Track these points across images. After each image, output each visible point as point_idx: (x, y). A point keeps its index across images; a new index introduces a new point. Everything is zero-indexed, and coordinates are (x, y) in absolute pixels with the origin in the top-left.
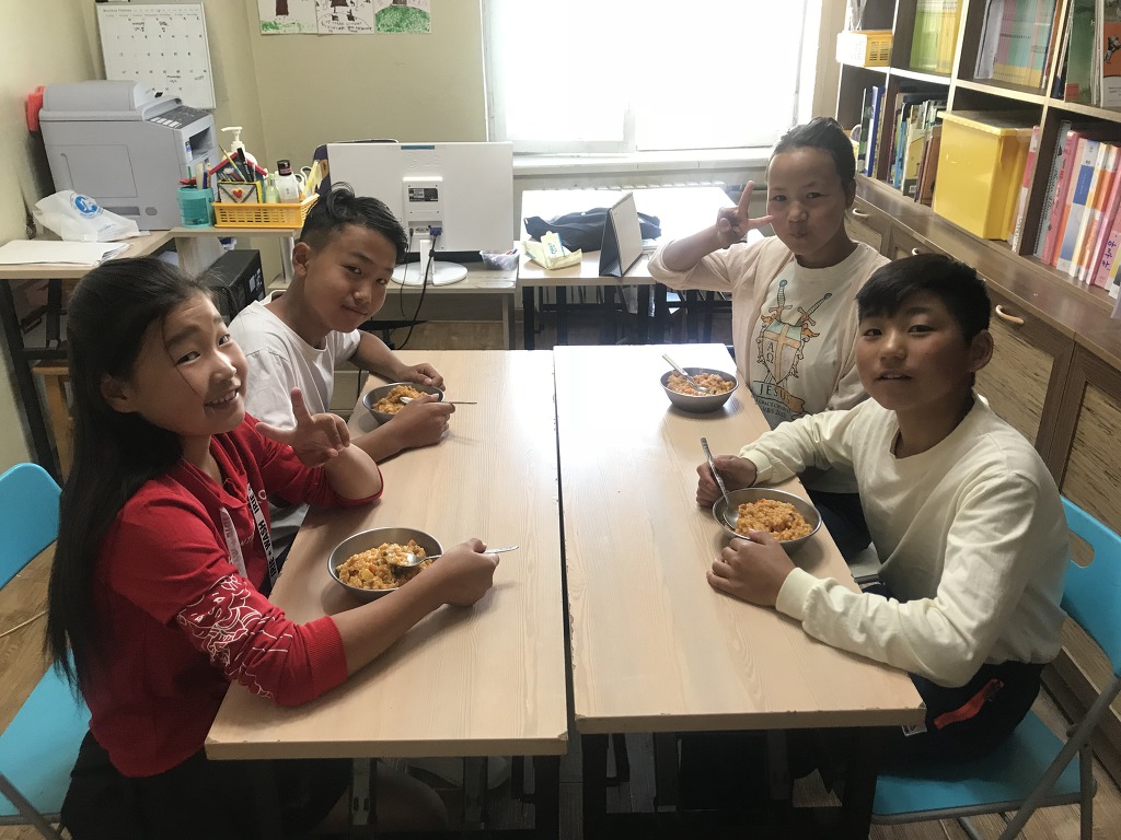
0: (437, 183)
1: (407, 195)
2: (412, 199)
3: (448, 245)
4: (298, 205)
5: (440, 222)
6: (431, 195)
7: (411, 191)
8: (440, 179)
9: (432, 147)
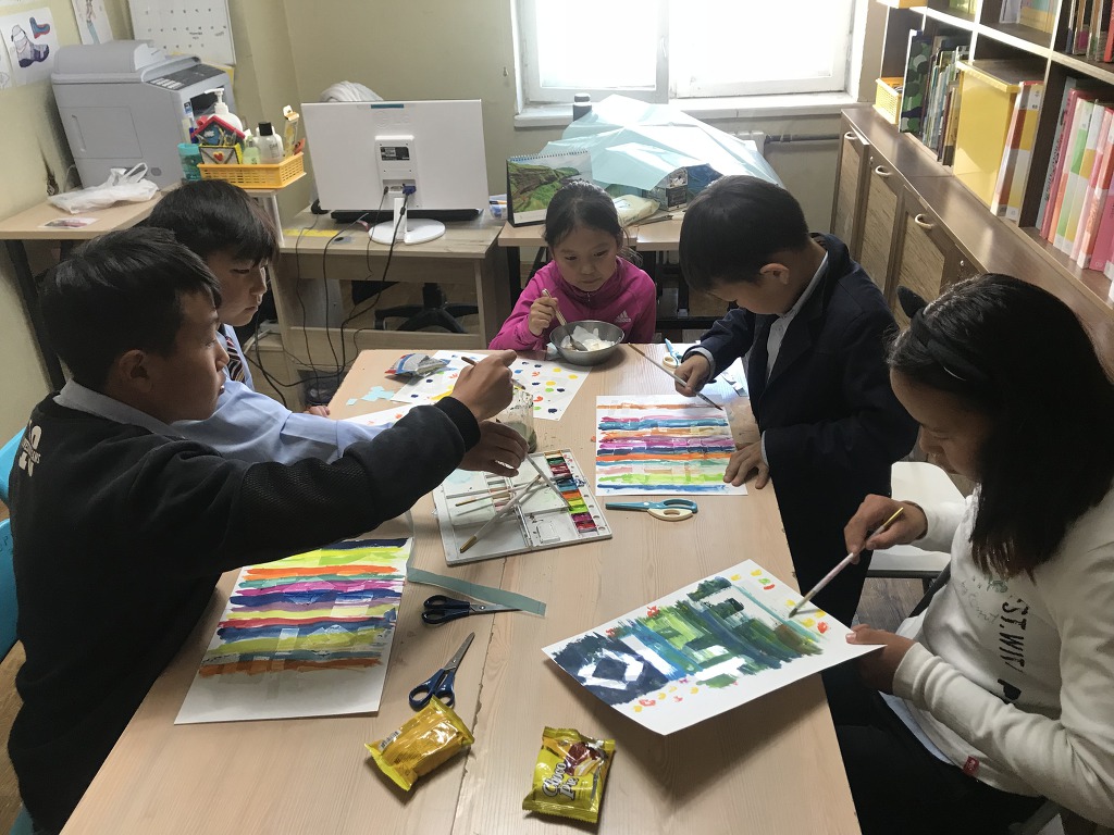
0: (408, 142)
1: (380, 154)
2: (384, 158)
3: (424, 202)
4: (275, 166)
5: (413, 181)
6: (402, 153)
7: (383, 150)
8: (410, 137)
9: (401, 106)
